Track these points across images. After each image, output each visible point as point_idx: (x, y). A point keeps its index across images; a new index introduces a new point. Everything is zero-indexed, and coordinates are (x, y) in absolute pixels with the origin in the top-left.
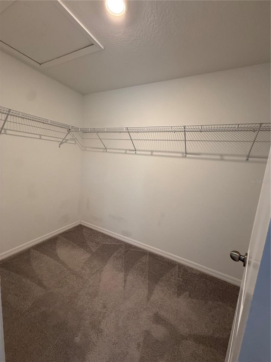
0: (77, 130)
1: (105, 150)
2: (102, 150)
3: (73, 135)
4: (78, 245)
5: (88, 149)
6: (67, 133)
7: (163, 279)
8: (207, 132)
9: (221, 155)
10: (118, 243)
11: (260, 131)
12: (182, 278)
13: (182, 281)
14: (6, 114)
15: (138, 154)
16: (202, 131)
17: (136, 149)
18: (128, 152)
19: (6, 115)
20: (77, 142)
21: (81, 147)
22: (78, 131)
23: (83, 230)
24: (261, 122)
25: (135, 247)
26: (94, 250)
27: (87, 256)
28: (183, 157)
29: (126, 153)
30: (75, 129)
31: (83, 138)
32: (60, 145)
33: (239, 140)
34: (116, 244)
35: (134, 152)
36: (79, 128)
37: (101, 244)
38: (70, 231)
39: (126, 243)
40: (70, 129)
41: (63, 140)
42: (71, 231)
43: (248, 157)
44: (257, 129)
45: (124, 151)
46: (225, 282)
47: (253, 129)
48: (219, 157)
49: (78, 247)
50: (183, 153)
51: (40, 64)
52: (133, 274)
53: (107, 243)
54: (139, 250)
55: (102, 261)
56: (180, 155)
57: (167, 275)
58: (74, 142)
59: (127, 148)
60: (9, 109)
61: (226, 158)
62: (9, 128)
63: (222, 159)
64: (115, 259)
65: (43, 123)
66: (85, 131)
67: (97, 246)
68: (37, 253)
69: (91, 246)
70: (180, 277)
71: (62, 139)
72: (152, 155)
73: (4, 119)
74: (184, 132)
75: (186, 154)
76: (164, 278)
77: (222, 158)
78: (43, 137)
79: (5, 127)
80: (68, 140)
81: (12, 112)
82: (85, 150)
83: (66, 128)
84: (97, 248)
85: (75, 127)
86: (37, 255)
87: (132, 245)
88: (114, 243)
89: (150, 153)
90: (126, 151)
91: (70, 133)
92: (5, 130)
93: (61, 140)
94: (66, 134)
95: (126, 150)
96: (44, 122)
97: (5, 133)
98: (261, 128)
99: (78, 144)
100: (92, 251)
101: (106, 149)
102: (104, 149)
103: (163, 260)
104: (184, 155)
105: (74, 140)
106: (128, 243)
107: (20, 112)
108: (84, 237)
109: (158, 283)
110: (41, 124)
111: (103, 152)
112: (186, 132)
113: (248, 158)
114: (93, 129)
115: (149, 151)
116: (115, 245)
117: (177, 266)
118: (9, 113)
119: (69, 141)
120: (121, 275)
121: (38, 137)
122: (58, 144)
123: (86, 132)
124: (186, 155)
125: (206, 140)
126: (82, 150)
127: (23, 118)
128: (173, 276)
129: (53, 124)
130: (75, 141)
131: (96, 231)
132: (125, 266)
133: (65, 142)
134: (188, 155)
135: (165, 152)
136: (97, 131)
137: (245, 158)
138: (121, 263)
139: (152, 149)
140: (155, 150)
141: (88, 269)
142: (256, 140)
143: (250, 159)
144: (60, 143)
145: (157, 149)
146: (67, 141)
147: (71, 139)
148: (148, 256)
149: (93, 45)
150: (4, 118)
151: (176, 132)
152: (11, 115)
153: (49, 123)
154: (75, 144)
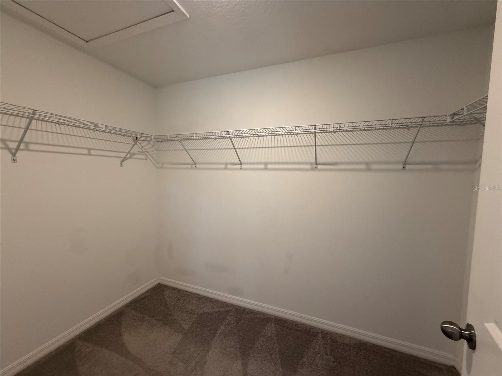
0: (148, 138)
1: (194, 166)
2: (189, 166)
3: (142, 147)
4: (159, 321)
5: (165, 166)
6: (134, 143)
7: (305, 362)
8: (344, 133)
9: (367, 164)
10: (222, 307)
11: (421, 128)
12: (331, 354)
13: (333, 361)
14: (28, 118)
15: (246, 169)
16: (337, 132)
17: (242, 161)
18: (229, 166)
19: (28, 120)
20: (149, 157)
21: (156, 164)
22: (151, 140)
23: (164, 293)
24: (424, 116)
25: (252, 312)
26: (186, 326)
27: (176, 339)
28: (312, 169)
29: (226, 168)
30: (146, 137)
31: (157, 150)
32: (122, 162)
33: (394, 142)
34: (221, 310)
35: (239, 166)
36: (152, 136)
37: (197, 314)
38: (143, 296)
39: (236, 306)
40: (137, 138)
41: (127, 155)
42: (145, 297)
43: (405, 163)
44: (418, 125)
45: (223, 166)
46: (395, 351)
47: (407, 126)
48: (363, 167)
49: (158, 325)
50: (312, 164)
51: (87, 42)
52: (255, 360)
53: (207, 311)
54: (259, 316)
55: (203, 344)
56: (309, 167)
57: (309, 354)
58: (144, 157)
59: (227, 161)
60: (34, 110)
61: (374, 167)
62: (34, 141)
63: (369, 170)
64: (223, 337)
65: (93, 130)
66: (160, 140)
67: (190, 318)
68: (88, 347)
69: (180, 319)
70: (328, 354)
71: (126, 153)
72: (266, 169)
73: (24, 127)
74: (314, 134)
75: (317, 164)
76: (304, 360)
77: (368, 167)
78: (93, 152)
79: (26, 139)
80: (134, 154)
81: (39, 114)
82: (162, 168)
83: (131, 137)
84: (191, 322)
85: (147, 134)
86: (87, 350)
87: (245, 308)
88: (217, 309)
89: (262, 166)
90: (226, 166)
91: (138, 143)
92: (27, 143)
93: (123, 155)
94: (131, 146)
95: (227, 164)
96: (95, 128)
97: (27, 149)
98: (424, 123)
99: (150, 159)
100: (184, 329)
101: (195, 164)
102: (192, 164)
103: (296, 327)
104: (314, 166)
105: (143, 153)
106: (239, 306)
107: (53, 114)
108: (167, 305)
109: (298, 370)
110: (89, 133)
111: (191, 168)
112: (317, 134)
113: (405, 166)
114: (175, 136)
115: (260, 163)
116: (219, 311)
117: (320, 336)
118: (33, 116)
119: (136, 156)
120: (237, 366)
121: (86, 152)
122: (118, 161)
123: (162, 141)
124: (317, 166)
125: (347, 143)
126: (157, 167)
127: (59, 124)
128: (318, 354)
129: (110, 131)
130: (146, 155)
131: (187, 292)
132: (240, 348)
133: (130, 157)
134: (319, 167)
135: (287, 163)
136: (180, 138)
137: (400, 166)
138: (232, 342)
139: (266, 161)
140: (270, 161)
141: (180, 364)
142: (416, 140)
143: (408, 167)
144: (122, 159)
145: (273, 161)
146: (133, 156)
147: (139, 152)
148: (273, 324)
149: (174, 11)
150: (24, 125)
151: (299, 134)
152: (37, 120)
153: (104, 129)
154: (146, 159)
